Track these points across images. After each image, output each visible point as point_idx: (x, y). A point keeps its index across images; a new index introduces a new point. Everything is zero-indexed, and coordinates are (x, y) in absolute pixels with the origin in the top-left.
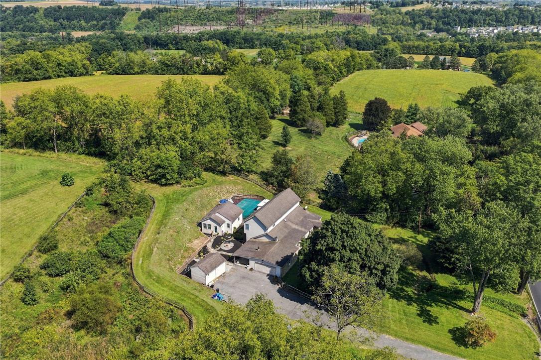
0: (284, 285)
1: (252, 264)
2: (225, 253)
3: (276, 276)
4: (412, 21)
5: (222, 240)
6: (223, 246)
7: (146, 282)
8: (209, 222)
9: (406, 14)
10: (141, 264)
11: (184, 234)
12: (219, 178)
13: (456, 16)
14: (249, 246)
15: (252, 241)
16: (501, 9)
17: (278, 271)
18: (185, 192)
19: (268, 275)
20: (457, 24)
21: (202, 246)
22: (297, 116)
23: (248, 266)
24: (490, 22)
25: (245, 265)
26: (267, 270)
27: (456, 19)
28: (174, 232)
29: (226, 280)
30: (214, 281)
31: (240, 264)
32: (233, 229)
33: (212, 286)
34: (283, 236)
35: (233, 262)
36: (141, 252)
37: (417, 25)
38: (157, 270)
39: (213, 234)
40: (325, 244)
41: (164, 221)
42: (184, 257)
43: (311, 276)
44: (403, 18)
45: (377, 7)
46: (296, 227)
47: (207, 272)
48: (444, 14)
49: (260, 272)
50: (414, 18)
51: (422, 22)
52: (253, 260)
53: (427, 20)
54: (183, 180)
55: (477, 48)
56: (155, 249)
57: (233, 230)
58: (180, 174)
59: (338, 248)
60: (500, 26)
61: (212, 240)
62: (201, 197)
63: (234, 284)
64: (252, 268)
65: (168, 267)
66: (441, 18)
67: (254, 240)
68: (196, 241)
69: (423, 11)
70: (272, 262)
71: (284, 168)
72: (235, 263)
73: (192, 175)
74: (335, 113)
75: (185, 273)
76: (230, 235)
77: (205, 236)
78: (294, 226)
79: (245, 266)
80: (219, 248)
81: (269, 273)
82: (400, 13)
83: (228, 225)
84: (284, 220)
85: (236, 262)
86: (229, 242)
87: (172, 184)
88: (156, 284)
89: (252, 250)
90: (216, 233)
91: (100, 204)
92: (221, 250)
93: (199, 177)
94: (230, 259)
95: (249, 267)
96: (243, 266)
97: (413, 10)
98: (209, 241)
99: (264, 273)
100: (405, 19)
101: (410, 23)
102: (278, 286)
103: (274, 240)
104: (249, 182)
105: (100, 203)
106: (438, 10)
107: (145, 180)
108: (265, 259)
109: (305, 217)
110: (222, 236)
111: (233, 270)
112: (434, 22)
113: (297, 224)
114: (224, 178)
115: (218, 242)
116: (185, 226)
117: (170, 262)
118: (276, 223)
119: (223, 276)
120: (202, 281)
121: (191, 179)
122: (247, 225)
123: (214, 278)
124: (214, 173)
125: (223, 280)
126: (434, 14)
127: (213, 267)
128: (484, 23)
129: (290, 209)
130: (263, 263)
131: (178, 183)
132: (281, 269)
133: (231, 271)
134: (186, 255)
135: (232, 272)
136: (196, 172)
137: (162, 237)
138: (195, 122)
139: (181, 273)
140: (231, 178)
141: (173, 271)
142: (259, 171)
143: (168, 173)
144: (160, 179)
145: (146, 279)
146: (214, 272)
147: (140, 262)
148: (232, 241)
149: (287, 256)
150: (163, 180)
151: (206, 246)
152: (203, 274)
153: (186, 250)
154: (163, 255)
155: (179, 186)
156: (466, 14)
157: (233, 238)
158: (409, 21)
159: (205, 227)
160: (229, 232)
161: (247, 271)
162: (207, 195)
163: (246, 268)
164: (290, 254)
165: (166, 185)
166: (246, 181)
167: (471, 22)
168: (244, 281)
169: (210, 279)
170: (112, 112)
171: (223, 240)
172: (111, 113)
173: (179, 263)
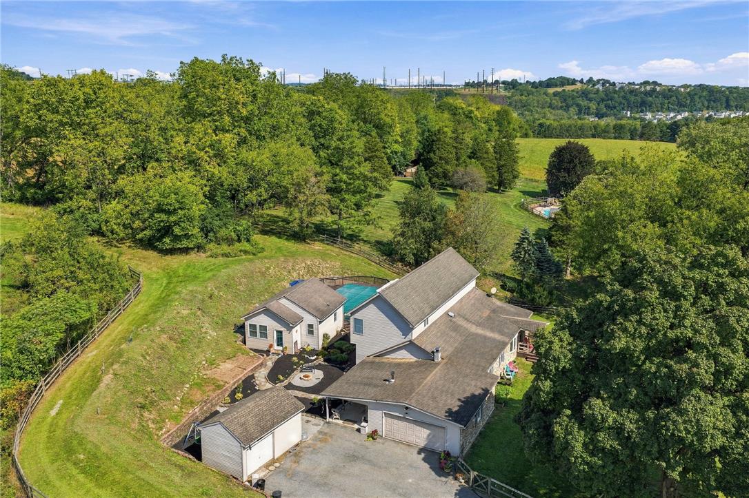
0: (475, 480)
1: (376, 419)
2: (300, 394)
3: (448, 454)
4: (564, 104)
5: (295, 364)
6: (297, 378)
7: (49, 471)
8: (262, 320)
9: (555, 94)
10: (54, 418)
11: (198, 347)
12: (291, 245)
13: (624, 97)
14: (366, 372)
15: (373, 363)
16: (682, 90)
17: (453, 439)
18: (214, 265)
19: (421, 451)
20: (625, 108)
21: (242, 376)
22: (433, 168)
23: (363, 424)
24: (670, 106)
25: (354, 422)
26: (420, 436)
27: (623, 101)
28: (171, 338)
29: (304, 465)
30: (267, 466)
31: (341, 422)
32: (321, 337)
33: (261, 484)
34: (451, 349)
35: (323, 416)
36: (68, 385)
37: (571, 109)
38: (95, 434)
39: (272, 350)
40: (644, 330)
41: (151, 316)
42: (192, 402)
43: (593, 447)
44: (551, 101)
45: (513, 88)
46: (480, 331)
47: (247, 441)
48: (606, 95)
49: (398, 442)
50: (565, 100)
51: (578, 105)
52: (378, 407)
53: (584, 103)
54: (212, 246)
55: (668, 128)
56: (107, 379)
57: (321, 342)
58: (206, 231)
59: (702, 339)
60: (685, 111)
61: (270, 364)
62: (249, 276)
63: (326, 476)
64: (375, 432)
65: (136, 426)
66: (603, 100)
67: (377, 359)
68: (228, 365)
69: (577, 92)
70: (435, 412)
71: (428, 225)
72: (328, 419)
73: (232, 234)
74: (499, 168)
75: (187, 445)
76: (313, 352)
77: (252, 353)
78: (474, 329)
79: (356, 426)
80: (286, 382)
81: (422, 444)
82: (546, 94)
83: (310, 326)
84: (447, 314)
85: (331, 414)
86: (311, 368)
87: (186, 250)
88: (81, 477)
89: (374, 382)
90: (281, 348)
91: (11, 286)
92: (290, 386)
93: (248, 241)
94: (316, 410)
95: (367, 428)
96: (350, 425)
97: (564, 90)
98: (261, 365)
99: (409, 445)
100: (553, 101)
101: (561, 107)
102: (457, 483)
103: (429, 356)
104: (354, 255)
105: (11, 283)
106: (598, 90)
107: (128, 244)
108: (412, 403)
109: (494, 311)
110: (295, 355)
111: (323, 437)
112: (593, 106)
113: (479, 325)
114: (301, 247)
115: (283, 368)
116: (204, 330)
117: (146, 414)
118: (432, 318)
119: (295, 452)
120: (231, 467)
121: (230, 242)
122: (359, 323)
123: (268, 457)
124: (280, 238)
125: (294, 466)
126: (592, 96)
127: (266, 427)
128: (662, 108)
129: (459, 289)
130: (407, 414)
131: (199, 248)
132: (463, 431)
133: (315, 439)
134: (198, 396)
135: (321, 441)
136: (241, 228)
137: (135, 350)
138: (243, 132)
139: (175, 446)
140: (317, 246)
141: (151, 438)
142: (373, 240)
143: (176, 223)
144: (160, 239)
145: (53, 462)
146: (268, 440)
147: (53, 413)
148: (319, 367)
149: (473, 396)
150: (167, 240)
151: (252, 377)
152: (235, 444)
153: (199, 386)
154: (126, 392)
155: (203, 255)
156: (636, 95)
157: (321, 360)
158: (560, 105)
159: (253, 333)
160: (311, 347)
161: (361, 439)
162: (263, 274)
163: (358, 430)
164: (480, 391)
165: (171, 252)
166: (348, 253)
167: (643, 106)
168: (357, 468)
169: (255, 460)
170: (63, 99)
171: (298, 364)
172: (61, 101)
173: (171, 418)
